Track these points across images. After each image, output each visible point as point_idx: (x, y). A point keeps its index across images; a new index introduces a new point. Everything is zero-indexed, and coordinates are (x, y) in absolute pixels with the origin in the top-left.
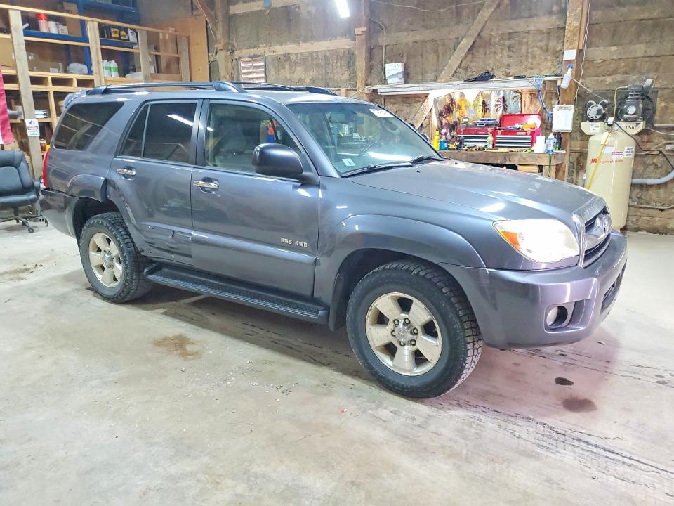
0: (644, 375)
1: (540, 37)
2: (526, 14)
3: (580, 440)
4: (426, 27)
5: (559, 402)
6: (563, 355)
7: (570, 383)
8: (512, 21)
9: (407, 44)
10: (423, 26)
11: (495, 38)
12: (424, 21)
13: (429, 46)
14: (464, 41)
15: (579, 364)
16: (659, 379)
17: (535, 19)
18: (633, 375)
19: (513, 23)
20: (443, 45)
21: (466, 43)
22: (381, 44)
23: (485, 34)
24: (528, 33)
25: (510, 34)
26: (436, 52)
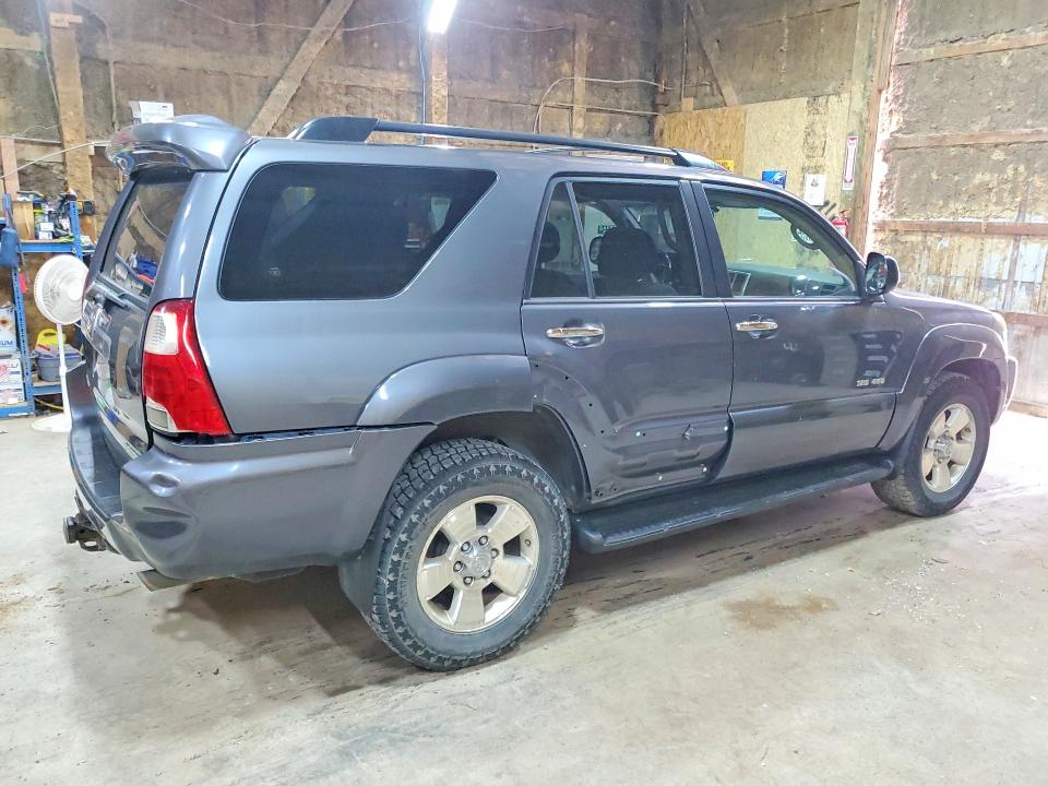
1: (387, 100)
2: (368, 63)
4: (204, 46)
8: (350, 69)
9: (165, 69)
10: (195, 42)
11: (327, 89)
12: (194, 33)
13: (212, 80)
14: (282, 85)
17: (381, 73)
19: (352, 72)
20: (239, 84)
21: (285, 89)
22: (102, 57)
23: (312, 79)
24: (372, 90)
25: (347, 87)
26: (227, 93)
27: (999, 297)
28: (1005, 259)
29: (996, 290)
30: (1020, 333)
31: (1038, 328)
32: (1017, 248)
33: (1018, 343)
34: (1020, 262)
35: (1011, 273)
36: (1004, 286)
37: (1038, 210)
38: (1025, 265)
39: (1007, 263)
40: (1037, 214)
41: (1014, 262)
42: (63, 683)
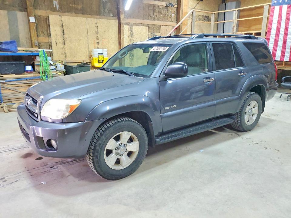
0: (12, 178)
3: (18, 149)
5: (33, 153)
6: (52, 167)
7: (37, 159)
15: (42, 168)
16: (4, 180)
18: (16, 175)
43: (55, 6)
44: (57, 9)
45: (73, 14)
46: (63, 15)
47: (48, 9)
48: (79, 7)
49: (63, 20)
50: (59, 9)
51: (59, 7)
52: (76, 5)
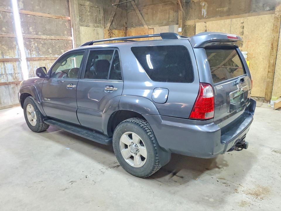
27: (4, 79)
28: (2, 68)
29: (2, 77)
30: (13, 87)
31: (17, 84)
32: (4, 65)
33: (13, 89)
34: (6, 68)
35: (5, 72)
36: (4, 75)
37: (7, 55)
38: (8, 69)
39: (3, 69)
40: (7, 56)
41: (5, 69)
42: (255, 167)
43: (203, 15)
44: (205, 16)
45: (218, 17)
46: (208, 21)
47: (196, 19)
48: (225, 9)
49: (207, 26)
50: (206, 17)
51: (206, 14)
52: (222, 8)
